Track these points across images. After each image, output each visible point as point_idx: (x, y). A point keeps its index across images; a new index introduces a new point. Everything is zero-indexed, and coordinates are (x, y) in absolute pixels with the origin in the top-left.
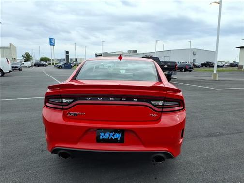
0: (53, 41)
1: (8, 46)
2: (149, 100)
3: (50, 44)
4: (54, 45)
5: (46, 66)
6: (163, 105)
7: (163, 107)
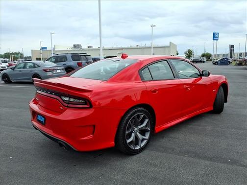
0: (216, 36)
1: (169, 45)
2: (60, 95)
3: (213, 39)
4: (217, 40)
5: (204, 62)
6: (69, 101)
7: (69, 102)
